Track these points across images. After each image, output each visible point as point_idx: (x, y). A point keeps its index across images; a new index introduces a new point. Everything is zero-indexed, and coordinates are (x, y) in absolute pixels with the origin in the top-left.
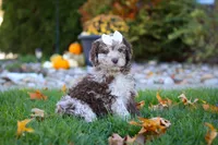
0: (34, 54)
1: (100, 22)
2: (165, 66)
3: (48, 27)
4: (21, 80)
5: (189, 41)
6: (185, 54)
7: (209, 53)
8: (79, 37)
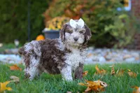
0: (14, 43)
1: (57, 22)
2: (99, 50)
3: (23, 26)
4: (5, 59)
5: (115, 34)
6: (112, 43)
7: (128, 42)
8: (43, 31)
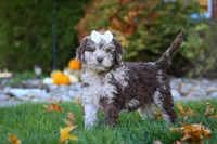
4: (25, 96)
5: (190, 55)
